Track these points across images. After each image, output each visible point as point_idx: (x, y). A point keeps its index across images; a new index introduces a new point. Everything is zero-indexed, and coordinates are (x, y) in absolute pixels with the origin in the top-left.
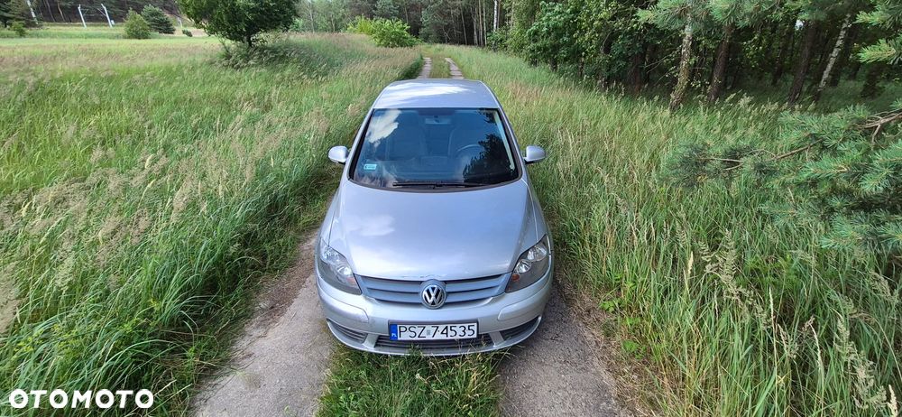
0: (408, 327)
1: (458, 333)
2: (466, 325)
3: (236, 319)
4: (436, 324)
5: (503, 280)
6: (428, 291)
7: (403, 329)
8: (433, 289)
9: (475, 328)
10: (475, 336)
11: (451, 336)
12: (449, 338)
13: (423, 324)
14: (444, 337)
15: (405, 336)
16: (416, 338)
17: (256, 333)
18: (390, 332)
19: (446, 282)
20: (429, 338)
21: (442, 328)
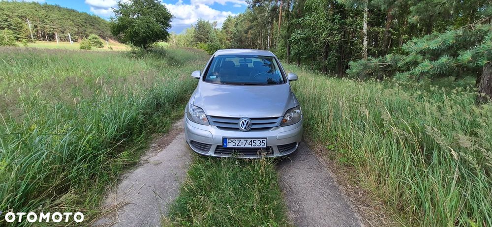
0: (232, 140)
1: (257, 144)
2: (261, 140)
3: (141, 148)
4: (246, 139)
5: (279, 121)
6: (243, 122)
7: (230, 141)
8: (245, 121)
9: (265, 142)
10: (265, 146)
11: (253, 146)
12: (253, 147)
13: (239, 139)
14: (250, 146)
15: (230, 145)
16: (236, 146)
17: (150, 155)
18: (223, 143)
19: (252, 119)
20: (243, 146)
21: (249, 141)
